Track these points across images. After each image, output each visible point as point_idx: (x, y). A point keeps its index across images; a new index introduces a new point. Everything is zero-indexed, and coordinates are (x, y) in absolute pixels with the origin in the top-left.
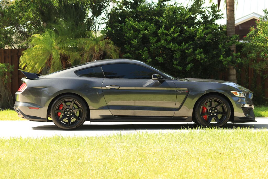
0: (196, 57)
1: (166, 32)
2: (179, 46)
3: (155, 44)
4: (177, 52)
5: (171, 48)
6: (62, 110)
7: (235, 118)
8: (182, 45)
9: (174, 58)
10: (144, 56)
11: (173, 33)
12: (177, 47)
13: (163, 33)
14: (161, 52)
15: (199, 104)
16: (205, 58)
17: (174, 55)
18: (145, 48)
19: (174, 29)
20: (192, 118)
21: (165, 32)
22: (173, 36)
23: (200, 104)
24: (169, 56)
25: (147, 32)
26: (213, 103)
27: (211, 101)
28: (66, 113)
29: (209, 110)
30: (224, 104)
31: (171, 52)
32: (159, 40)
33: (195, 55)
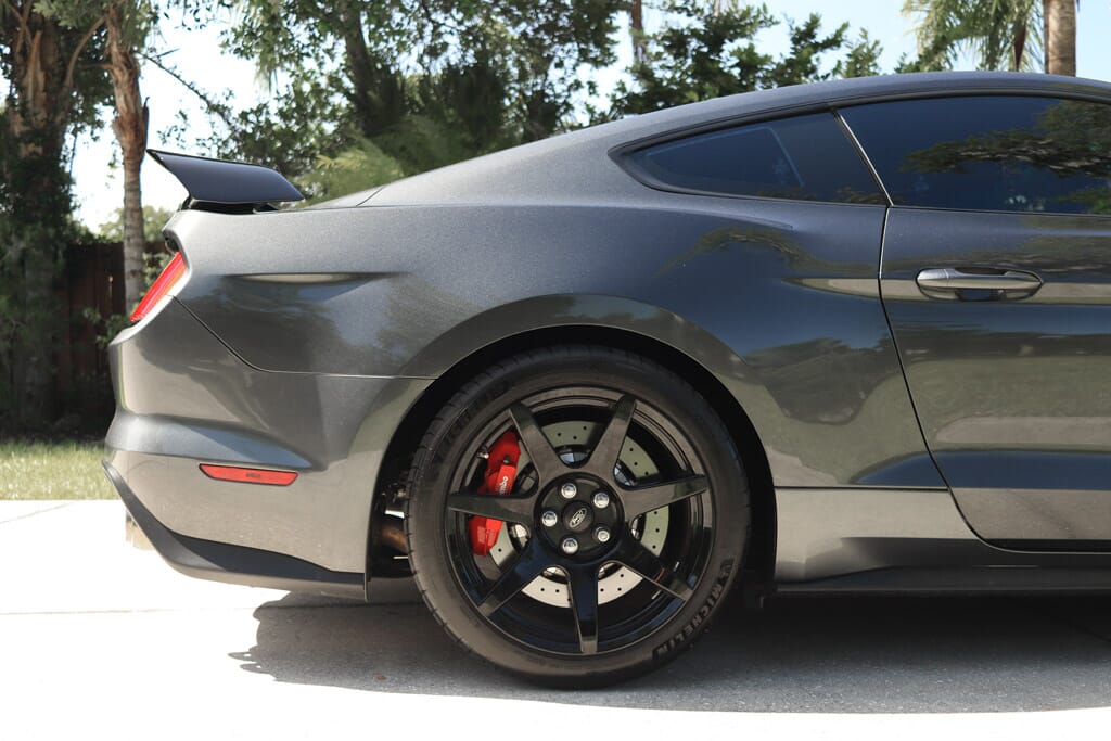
6: (515, 490)
28: (550, 522)
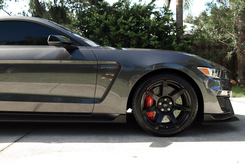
0: (151, 43)
1: (125, 22)
2: (136, 33)
3: (114, 32)
4: (133, 39)
5: (129, 35)
7: (205, 115)
8: (138, 33)
9: (131, 44)
10: (105, 43)
11: (131, 22)
12: (134, 34)
13: (122, 23)
14: (120, 39)
15: (138, 91)
16: (159, 44)
17: (131, 41)
18: (106, 36)
19: (132, 19)
20: (126, 116)
21: (123, 21)
22: (131, 25)
23: (141, 91)
24: (127, 43)
25: (108, 22)
26: (164, 88)
27: (162, 85)
29: (157, 103)
30: (186, 91)
31: (128, 39)
32: (118, 29)
33: (150, 41)
